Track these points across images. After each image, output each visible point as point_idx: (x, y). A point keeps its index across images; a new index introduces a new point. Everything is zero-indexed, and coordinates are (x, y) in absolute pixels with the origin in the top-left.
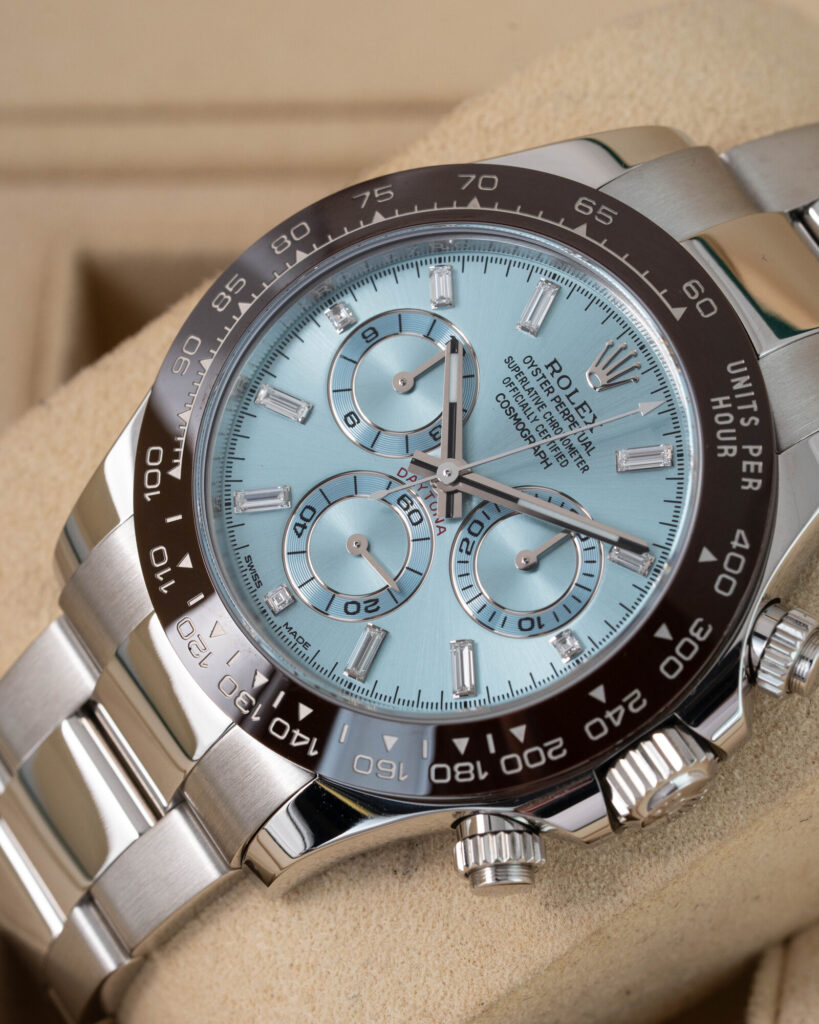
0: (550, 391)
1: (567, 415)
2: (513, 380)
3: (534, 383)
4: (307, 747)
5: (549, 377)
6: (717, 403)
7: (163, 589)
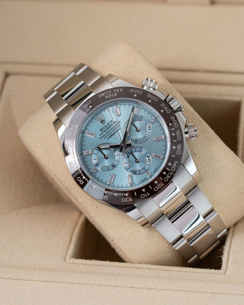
0: (106, 130)
1: (110, 127)
2: (104, 137)
3: (104, 133)
4: (176, 163)
5: (103, 131)
6: (107, 98)
7: (149, 195)
